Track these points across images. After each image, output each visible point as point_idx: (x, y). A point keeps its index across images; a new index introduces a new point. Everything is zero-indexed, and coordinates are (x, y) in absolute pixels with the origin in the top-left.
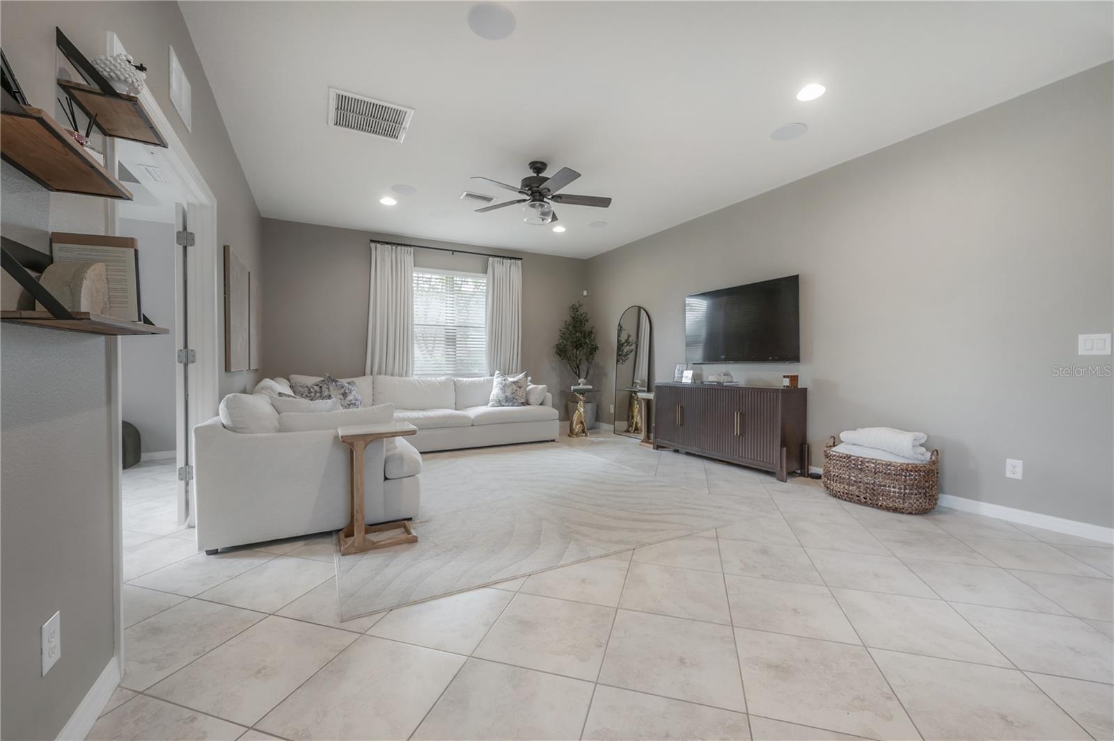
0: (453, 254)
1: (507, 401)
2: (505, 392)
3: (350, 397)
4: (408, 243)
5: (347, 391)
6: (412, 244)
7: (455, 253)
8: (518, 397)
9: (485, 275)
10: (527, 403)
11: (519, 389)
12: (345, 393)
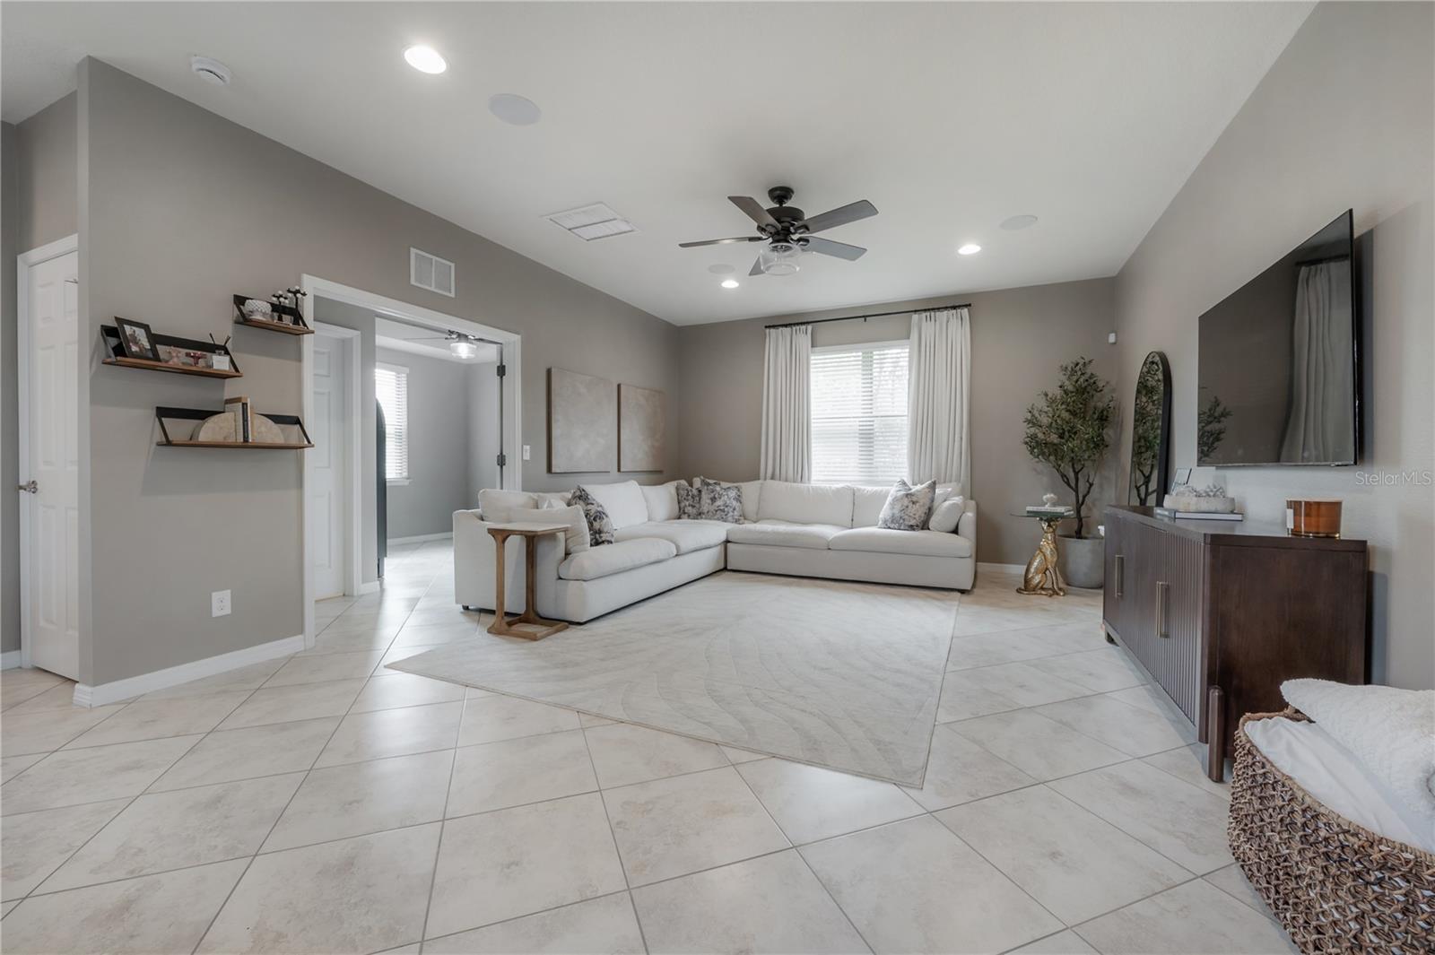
0: (865, 320)
1: (892, 522)
2: (893, 508)
3: (719, 503)
4: (805, 321)
5: (716, 496)
6: (810, 320)
7: (868, 319)
8: (906, 517)
9: (907, 341)
10: (924, 526)
11: (911, 504)
12: (715, 498)
